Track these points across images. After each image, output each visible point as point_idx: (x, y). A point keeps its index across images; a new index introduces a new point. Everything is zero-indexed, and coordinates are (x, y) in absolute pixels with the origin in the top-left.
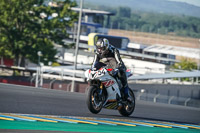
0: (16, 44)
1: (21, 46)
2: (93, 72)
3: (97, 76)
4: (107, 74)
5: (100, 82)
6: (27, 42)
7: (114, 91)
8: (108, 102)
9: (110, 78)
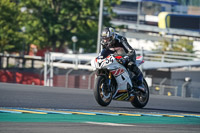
0: (51, 29)
1: (57, 31)
2: (100, 61)
3: (104, 65)
4: (115, 61)
5: (108, 71)
6: (66, 27)
7: (124, 80)
8: (119, 93)
9: (118, 66)
